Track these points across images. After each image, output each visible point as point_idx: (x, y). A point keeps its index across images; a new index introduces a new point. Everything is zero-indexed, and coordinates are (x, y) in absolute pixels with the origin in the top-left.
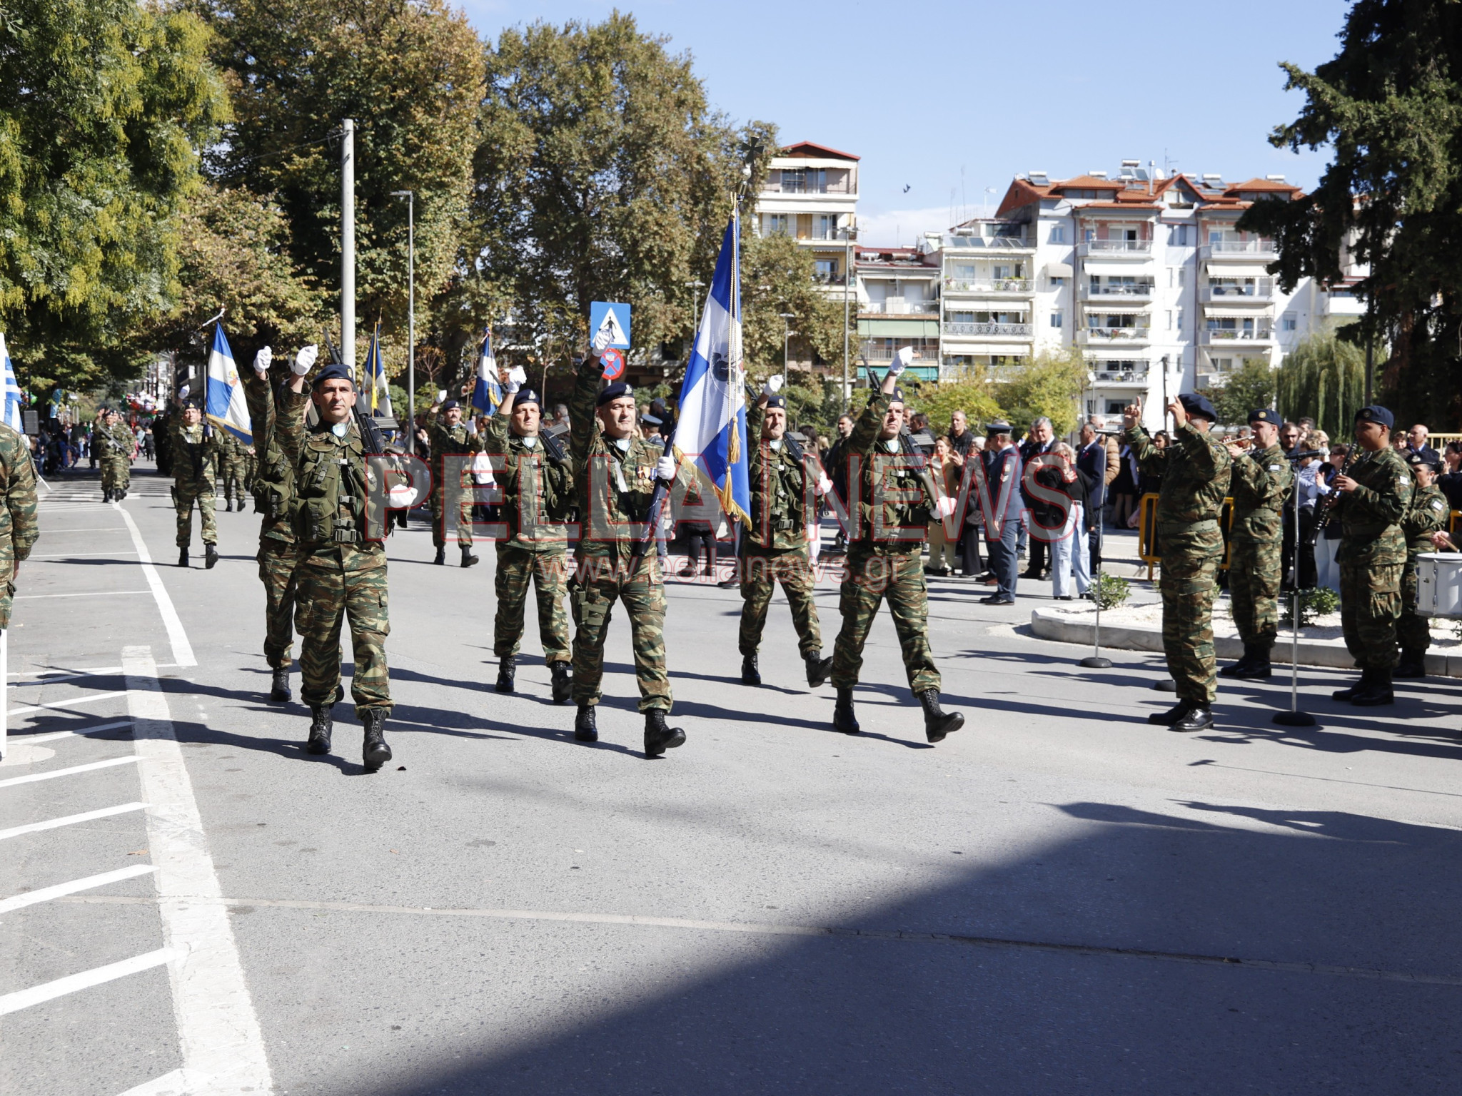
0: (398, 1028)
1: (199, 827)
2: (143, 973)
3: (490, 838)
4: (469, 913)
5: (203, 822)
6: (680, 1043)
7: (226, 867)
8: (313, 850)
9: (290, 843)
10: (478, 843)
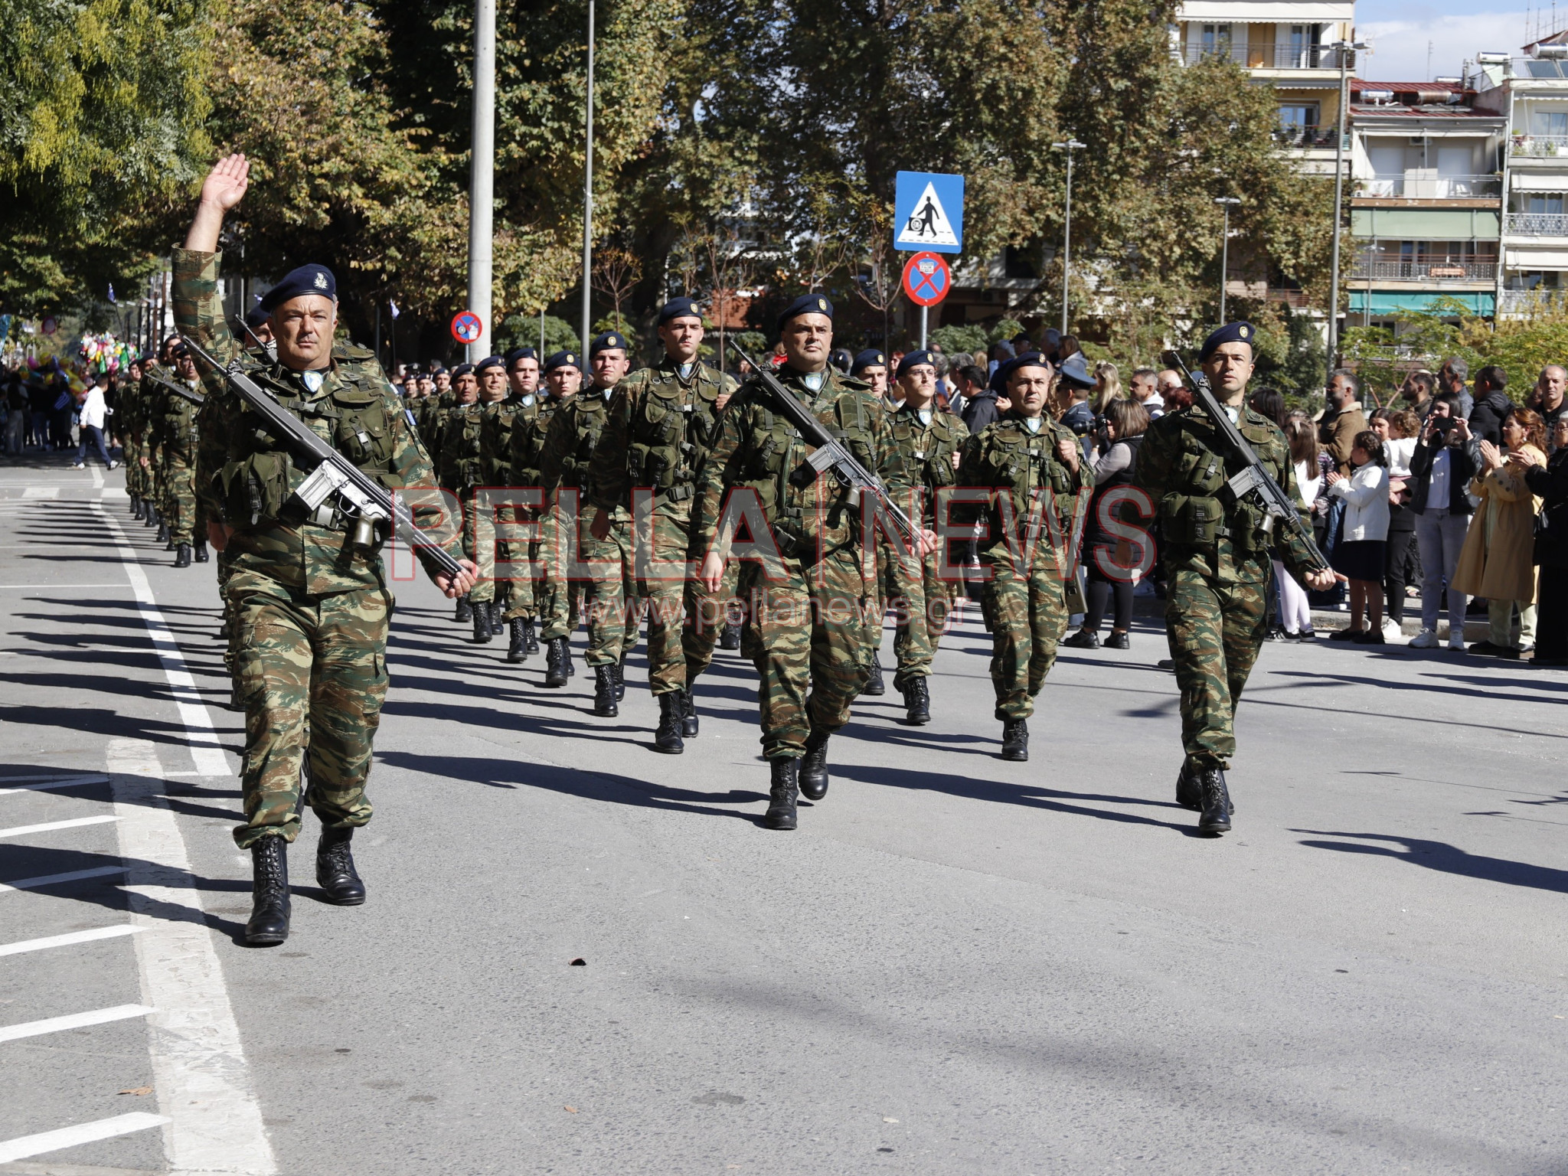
1: (237, 1051)
3: (734, 1091)
5: (244, 1042)
7: (284, 1122)
8: (430, 1099)
9: (392, 1084)
10: (712, 1098)
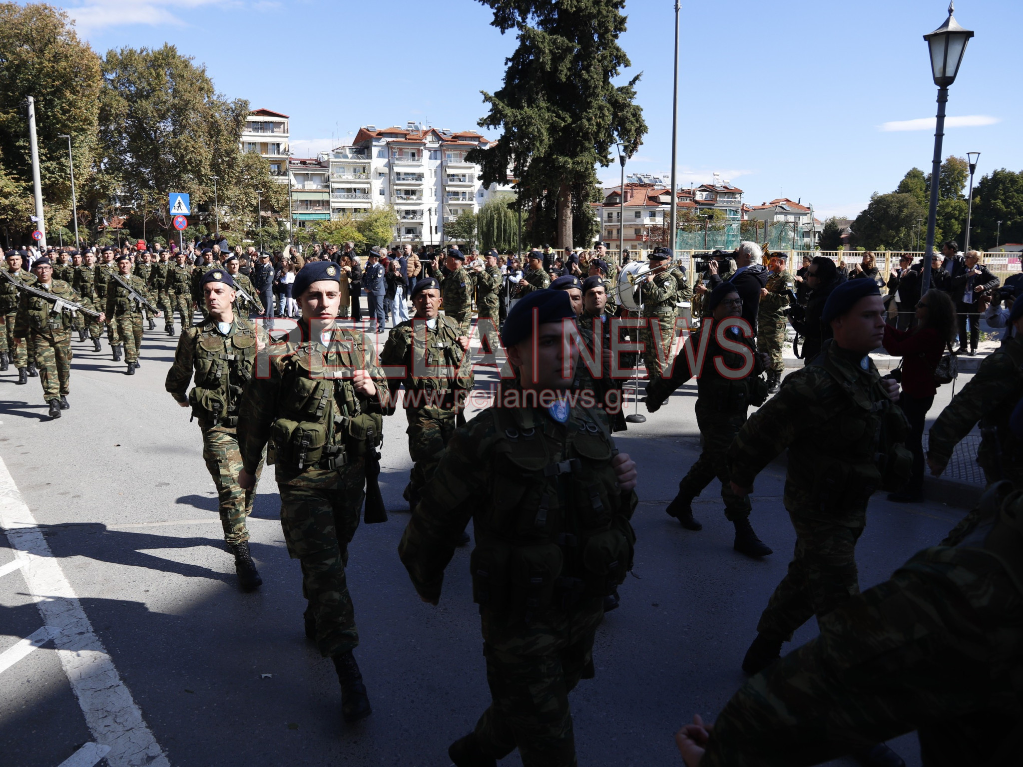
0: (148, 591)
1: (15, 488)
2: (8, 575)
3: (166, 482)
4: (166, 524)
5: (17, 485)
6: (283, 582)
7: (36, 510)
8: (79, 496)
9: (66, 493)
10: (161, 485)
